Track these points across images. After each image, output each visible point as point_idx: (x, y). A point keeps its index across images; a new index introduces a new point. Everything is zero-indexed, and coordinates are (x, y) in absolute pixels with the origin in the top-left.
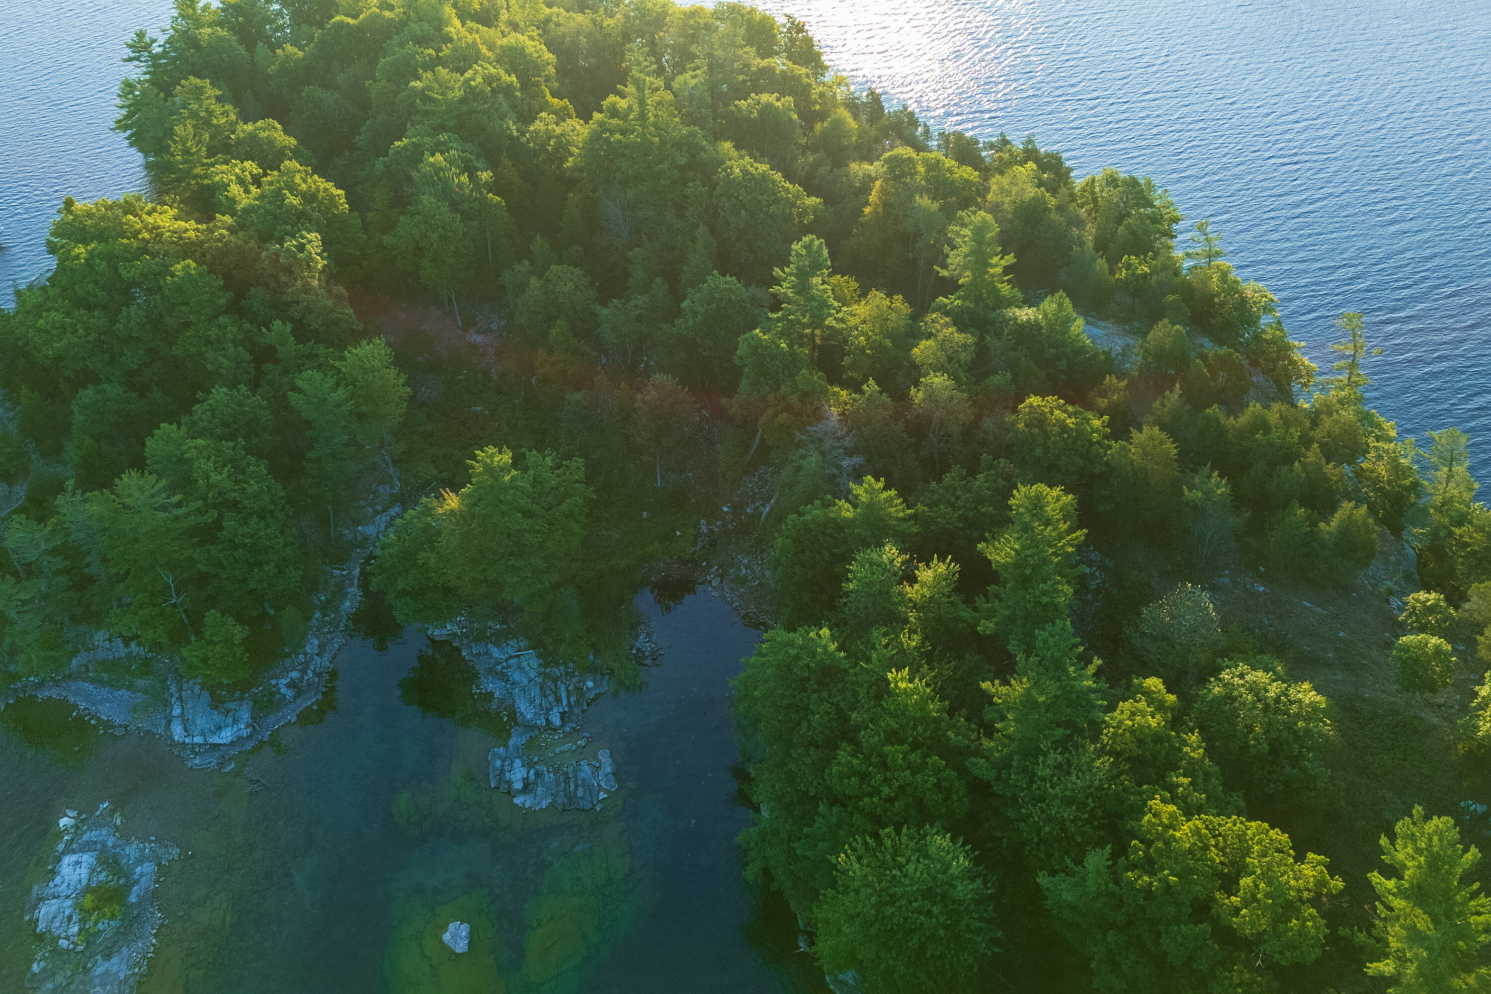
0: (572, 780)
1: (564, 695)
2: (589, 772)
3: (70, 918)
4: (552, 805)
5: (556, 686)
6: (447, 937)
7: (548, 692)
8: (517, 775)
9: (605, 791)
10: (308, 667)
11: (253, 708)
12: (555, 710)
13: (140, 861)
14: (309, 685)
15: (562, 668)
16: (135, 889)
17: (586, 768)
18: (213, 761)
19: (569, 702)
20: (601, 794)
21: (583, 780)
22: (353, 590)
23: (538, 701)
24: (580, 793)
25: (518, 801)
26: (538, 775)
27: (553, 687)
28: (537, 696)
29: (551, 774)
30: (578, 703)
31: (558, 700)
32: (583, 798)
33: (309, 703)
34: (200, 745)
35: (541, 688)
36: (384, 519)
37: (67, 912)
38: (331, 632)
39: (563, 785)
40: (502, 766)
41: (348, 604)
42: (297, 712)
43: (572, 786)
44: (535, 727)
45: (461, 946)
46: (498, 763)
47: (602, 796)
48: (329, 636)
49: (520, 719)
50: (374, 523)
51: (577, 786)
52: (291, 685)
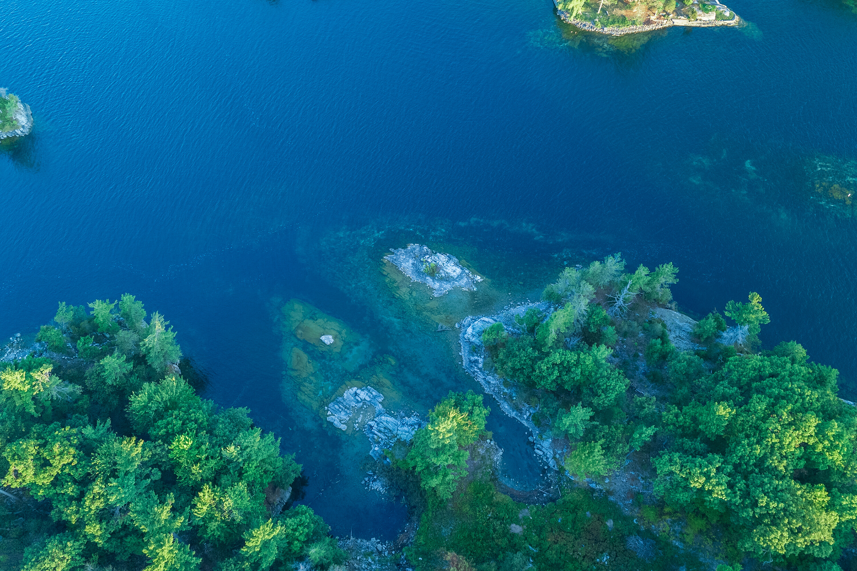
0: (344, 408)
1: (379, 434)
2: (342, 416)
3: (435, 262)
4: (342, 396)
5: (387, 436)
6: (330, 337)
7: (386, 431)
8: (363, 395)
9: (330, 415)
10: (481, 371)
11: (476, 345)
12: (376, 426)
13: (441, 286)
14: (472, 367)
15: (393, 445)
16: (431, 280)
17: (345, 417)
18: (466, 323)
19: (376, 435)
20: (330, 413)
21: (341, 412)
22: (513, 414)
23: (385, 423)
24: (336, 406)
25: (355, 389)
26: (358, 402)
27: (387, 434)
28: (387, 425)
29: (354, 406)
30: (373, 438)
31: (380, 431)
32: (334, 406)
33: (464, 363)
34: (474, 322)
35: (390, 430)
36: (549, 453)
37: (438, 262)
38: (494, 390)
39: (345, 404)
40: (372, 394)
41: (506, 407)
42: (463, 357)
43: (342, 407)
44: (378, 416)
45: (323, 338)
46: (374, 393)
47: (329, 413)
48: (492, 388)
49: (386, 414)
50: (549, 448)
51: (340, 408)
52: (476, 361)
